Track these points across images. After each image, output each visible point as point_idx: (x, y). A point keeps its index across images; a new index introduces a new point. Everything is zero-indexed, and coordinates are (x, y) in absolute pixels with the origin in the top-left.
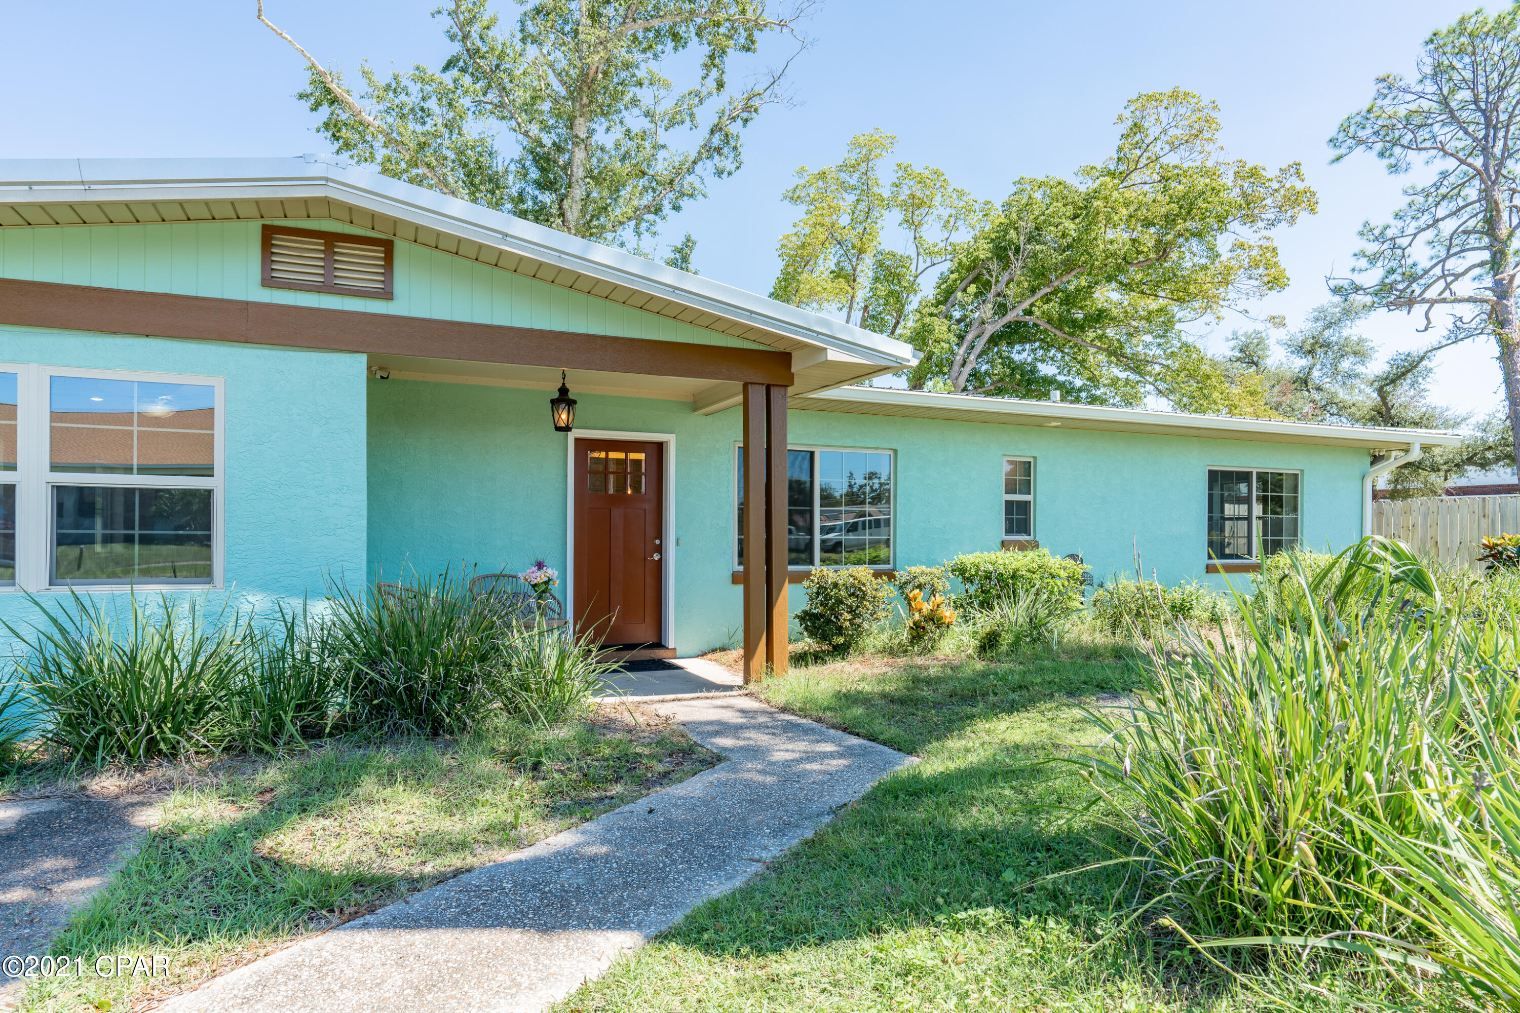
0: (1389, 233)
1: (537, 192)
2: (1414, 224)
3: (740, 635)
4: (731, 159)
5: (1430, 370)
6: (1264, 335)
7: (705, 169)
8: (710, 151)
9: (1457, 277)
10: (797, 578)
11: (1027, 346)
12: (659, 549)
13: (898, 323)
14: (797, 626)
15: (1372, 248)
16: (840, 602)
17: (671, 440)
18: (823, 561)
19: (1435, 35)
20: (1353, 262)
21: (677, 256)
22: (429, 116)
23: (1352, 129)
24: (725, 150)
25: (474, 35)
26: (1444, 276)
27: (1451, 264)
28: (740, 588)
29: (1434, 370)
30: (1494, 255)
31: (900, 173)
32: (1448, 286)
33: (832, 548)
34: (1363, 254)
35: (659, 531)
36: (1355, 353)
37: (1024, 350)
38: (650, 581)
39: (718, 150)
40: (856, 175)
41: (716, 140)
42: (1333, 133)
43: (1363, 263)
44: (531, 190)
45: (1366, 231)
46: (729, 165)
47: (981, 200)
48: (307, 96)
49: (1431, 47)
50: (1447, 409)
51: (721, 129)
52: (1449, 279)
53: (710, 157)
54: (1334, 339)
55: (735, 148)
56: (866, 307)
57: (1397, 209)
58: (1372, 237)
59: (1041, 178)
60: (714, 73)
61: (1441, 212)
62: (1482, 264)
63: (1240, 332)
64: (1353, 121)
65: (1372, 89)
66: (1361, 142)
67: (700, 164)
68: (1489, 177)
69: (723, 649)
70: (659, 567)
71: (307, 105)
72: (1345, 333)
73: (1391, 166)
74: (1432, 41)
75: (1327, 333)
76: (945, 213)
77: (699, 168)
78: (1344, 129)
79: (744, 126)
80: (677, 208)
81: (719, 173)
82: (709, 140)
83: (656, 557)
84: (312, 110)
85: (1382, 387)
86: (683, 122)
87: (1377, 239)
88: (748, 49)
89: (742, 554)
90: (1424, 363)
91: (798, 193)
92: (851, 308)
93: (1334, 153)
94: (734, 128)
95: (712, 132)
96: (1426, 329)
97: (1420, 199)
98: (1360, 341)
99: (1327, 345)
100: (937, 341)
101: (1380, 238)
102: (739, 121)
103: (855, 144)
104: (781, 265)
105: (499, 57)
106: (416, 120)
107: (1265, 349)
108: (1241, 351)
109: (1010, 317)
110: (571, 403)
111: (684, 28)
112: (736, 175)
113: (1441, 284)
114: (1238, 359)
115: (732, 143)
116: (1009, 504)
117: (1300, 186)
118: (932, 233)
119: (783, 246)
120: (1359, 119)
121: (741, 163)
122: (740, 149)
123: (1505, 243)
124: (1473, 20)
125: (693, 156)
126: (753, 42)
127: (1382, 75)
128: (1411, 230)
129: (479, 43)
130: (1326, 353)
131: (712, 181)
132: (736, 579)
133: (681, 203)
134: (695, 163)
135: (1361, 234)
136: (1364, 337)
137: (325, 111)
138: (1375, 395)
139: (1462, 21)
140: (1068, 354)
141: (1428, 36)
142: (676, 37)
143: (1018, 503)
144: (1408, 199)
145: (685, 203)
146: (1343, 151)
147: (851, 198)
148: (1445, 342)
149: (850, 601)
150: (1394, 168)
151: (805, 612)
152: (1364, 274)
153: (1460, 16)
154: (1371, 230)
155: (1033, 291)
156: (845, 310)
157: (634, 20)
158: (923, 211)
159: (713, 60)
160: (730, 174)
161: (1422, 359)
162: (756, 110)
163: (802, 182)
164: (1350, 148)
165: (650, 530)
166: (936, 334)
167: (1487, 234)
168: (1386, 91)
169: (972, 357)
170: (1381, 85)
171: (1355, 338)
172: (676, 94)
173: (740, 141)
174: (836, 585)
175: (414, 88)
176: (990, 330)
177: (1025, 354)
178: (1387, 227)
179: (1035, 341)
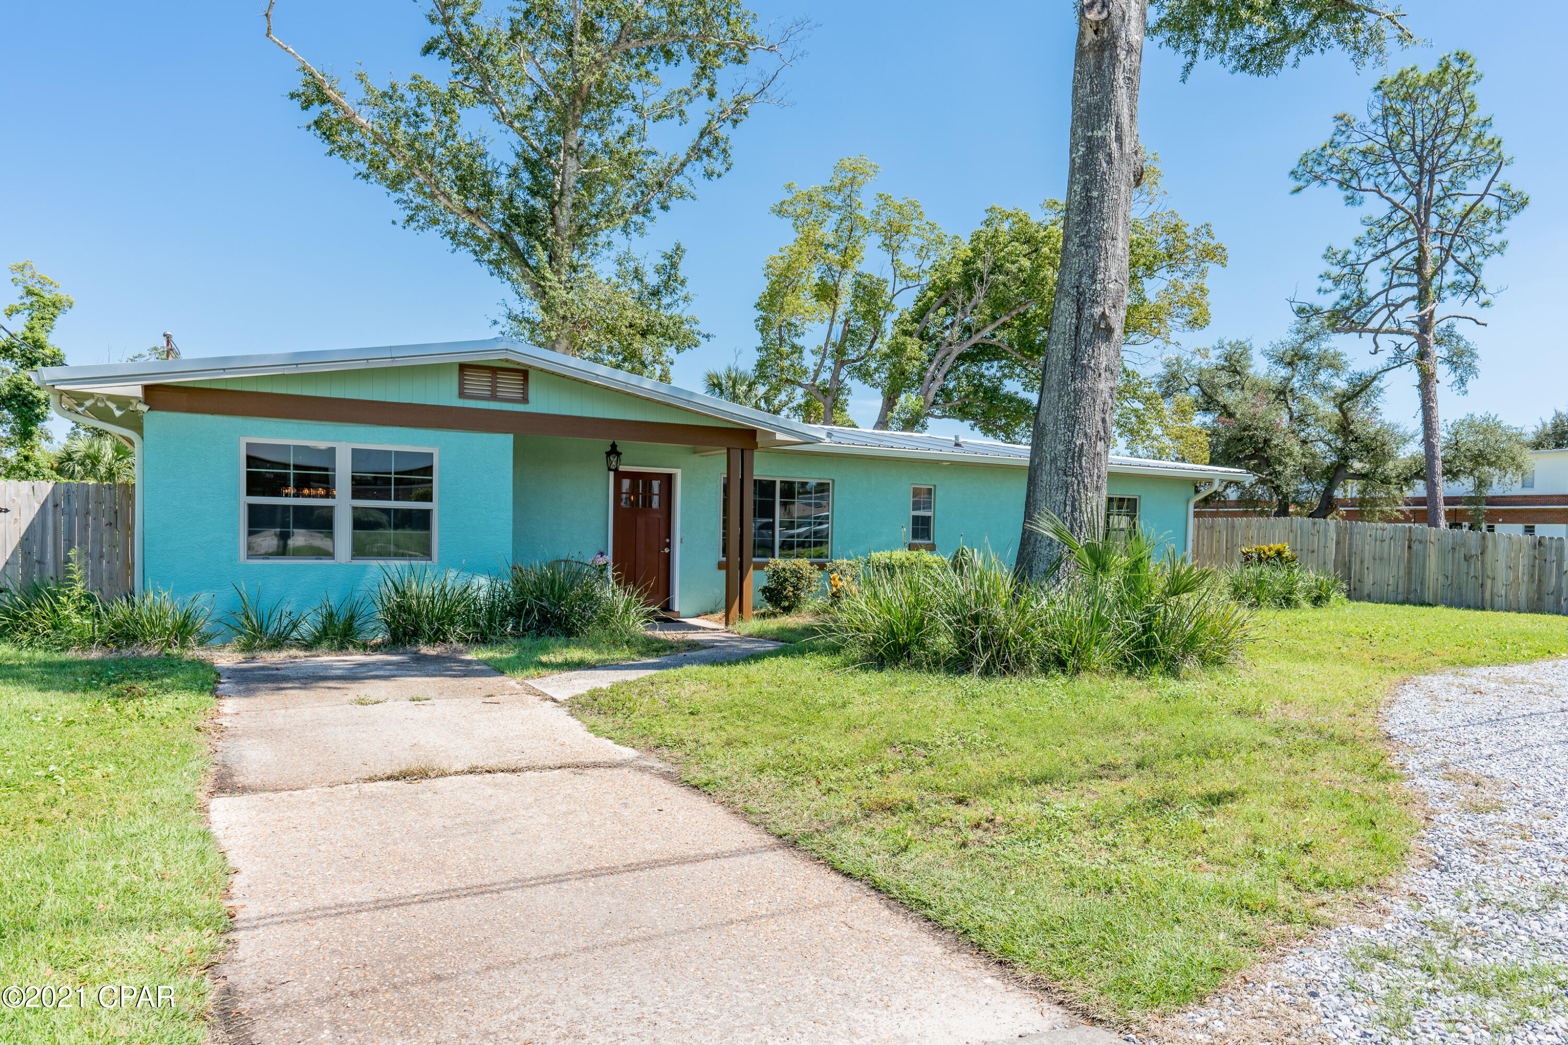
0: (1351, 258)
1: (529, 197)
2: (1371, 251)
3: (723, 603)
4: (720, 161)
5: (1381, 390)
6: (1247, 344)
7: (695, 170)
8: (698, 152)
9: (1397, 307)
10: (759, 567)
11: (995, 363)
12: (669, 545)
13: (875, 337)
14: (760, 596)
15: (1336, 271)
16: (786, 580)
17: (678, 473)
18: (780, 556)
19: (1382, 82)
20: (1319, 283)
21: (667, 262)
22: (423, 121)
23: (1310, 164)
24: (715, 152)
25: (458, 21)
26: (1387, 305)
27: (1393, 294)
28: (724, 572)
29: (1385, 390)
30: (1420, 291)
31: (881, 202)
32: (1391, 314)
33: (787, 546)
34: (1327, 276)
35: (669, 533)
36: (1330, 366)
37: (992, 367)
38: (662, 566)
39: (708, 152)
40: (840, 198)
41: (706, 142)
42: (1293, 165)
43: (1329, 284)
44: (522, 195)
45: (1329, 254)
46: (718, 166)
47: (951, 235)
48: (299, 96)
49: (1380, 93)
50: (1398, 427)
51: (710, 133)
52: (1392, 308)
53: (699, 158)
54: (1315, 351)
55: (724, 151)
56: (847, 321)
57: (1357, 236)
58: (1335, 261)
59: (1009, 210)
60: (705, 84)
61: (1392, 242)
62: (1413, 299)
63: (1226, 341)
64: (1310, 157)
65: (1332, 127)
66: (1316, 178)
67: (689, 165)
68: (1420, 220)
69: (712, 613)
70: (668, 558)
71: (296, 103)
72: (1324, 346)
73: (1348, 198)
74: (1379, 88)
75: (1307, 345)
76: (919, 242)
77: (687, 170)
78: (1303, 162)
79: (734, 127)
80: (665, 208)
81: (709, 175)
82: (698, 143)
83: (667, 550)
84: (303, 108)
85: (1342, 404)
86: (672, 117)
87: (1339, 263)
88: (740, 62)
89: (725, 551)
90: (1376, 383)
91: (785, 207)
92: (832, 320)
93: (1295, 184)
94: (724, 131)
95: (702, 136)
96: (1376, 352)
97: (1376, 230)
98: (1337, 355)
99: (1306, 357)
100: (909, 359)
101: (1343, 262)
102: (729, 122)
103: (839, 169)
104: (767, 283)
105: (484, 46)
106: (409, 124)
107: (1249, 358)
108: (1226, 359)
109: (976, 339)
110: (619, 454)
111: (676, 47)
112: (726, 176)
113: (1385, 312)
114: (1223, 368)
115: (721, 145)
116: (915, 519)
117: (1213, 243)
118: (908, 260)
119: (769, 267)
120: (1314, 156)
121: (730, 165)
122: (729, 151)
123: (1429, 283)
124: (1411, 74)
125: (682, 158)
126: (745, 55)
127: (1339, 114)
128: (1368, 257)
129: (463, 29)
130: (1306, 364)
131: (700, 181)
132: (720, 566)
133: (670, 204)
134: (683, 165)
135: (1325, 257)
136: (1339, 350)
137: (316, 110)
138: (1337, 411)
139: (1401, 75)
140: (1031, 372)
141: (1376, 83)
142: (668, 55)
143: (923, 517)
144: (1368, 228)
145: (673, 203)
146: (1302, 183)
147: (835, 217)
148: (1392, 365)
149: (792, 580)
150: (1350, 200)
151: (766, 588)
152: (1328, 295)
153: (1399, 71)
154: (1335, 254)
155: (994, 319)
156: (828, 322)
157: (628, 41)
158: (900, 237)
159: (703, 72)
160: (719, 176)
161: (1374, 379)
162: (745, 113)
163: (788, 197)
164: (1308, 181)
165: (663, 533)
166: (909, 353)
167: (1416, 272)
168: (1343, 128)
169: (940, 376)
170: (1339, 123)
171: (1332, 351)
172: (664, 92)
173: (730, 143)
174: (784, 569)
175: (410, 96)
176: (956, 351)
177: (993, 371)
178: (1349, 252)
179: (1001, 359)
